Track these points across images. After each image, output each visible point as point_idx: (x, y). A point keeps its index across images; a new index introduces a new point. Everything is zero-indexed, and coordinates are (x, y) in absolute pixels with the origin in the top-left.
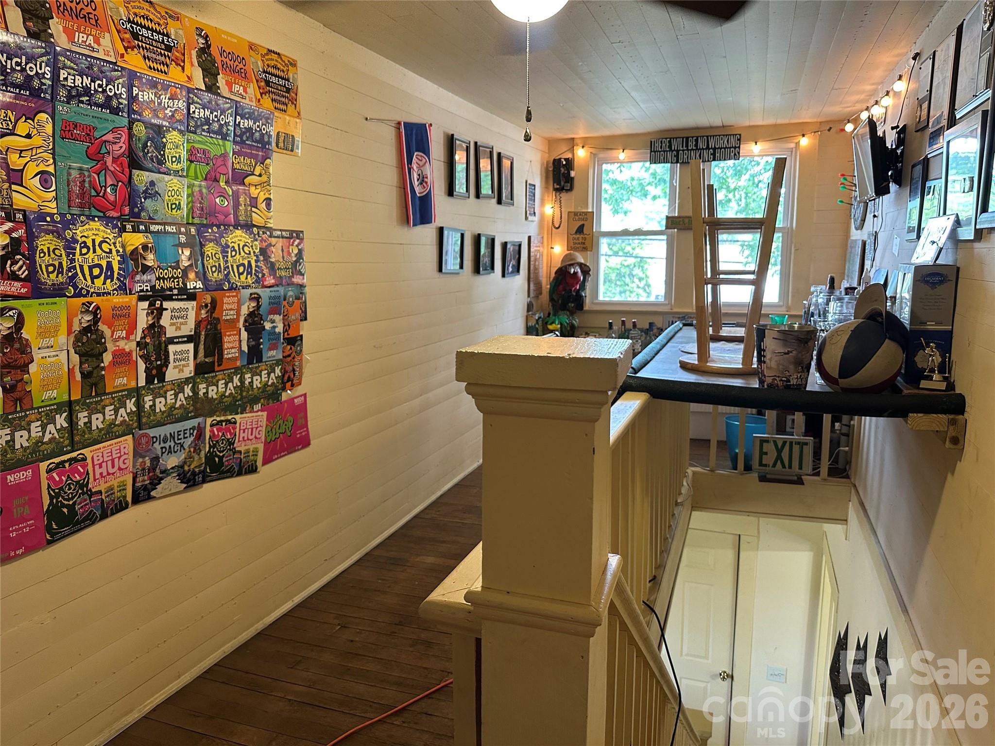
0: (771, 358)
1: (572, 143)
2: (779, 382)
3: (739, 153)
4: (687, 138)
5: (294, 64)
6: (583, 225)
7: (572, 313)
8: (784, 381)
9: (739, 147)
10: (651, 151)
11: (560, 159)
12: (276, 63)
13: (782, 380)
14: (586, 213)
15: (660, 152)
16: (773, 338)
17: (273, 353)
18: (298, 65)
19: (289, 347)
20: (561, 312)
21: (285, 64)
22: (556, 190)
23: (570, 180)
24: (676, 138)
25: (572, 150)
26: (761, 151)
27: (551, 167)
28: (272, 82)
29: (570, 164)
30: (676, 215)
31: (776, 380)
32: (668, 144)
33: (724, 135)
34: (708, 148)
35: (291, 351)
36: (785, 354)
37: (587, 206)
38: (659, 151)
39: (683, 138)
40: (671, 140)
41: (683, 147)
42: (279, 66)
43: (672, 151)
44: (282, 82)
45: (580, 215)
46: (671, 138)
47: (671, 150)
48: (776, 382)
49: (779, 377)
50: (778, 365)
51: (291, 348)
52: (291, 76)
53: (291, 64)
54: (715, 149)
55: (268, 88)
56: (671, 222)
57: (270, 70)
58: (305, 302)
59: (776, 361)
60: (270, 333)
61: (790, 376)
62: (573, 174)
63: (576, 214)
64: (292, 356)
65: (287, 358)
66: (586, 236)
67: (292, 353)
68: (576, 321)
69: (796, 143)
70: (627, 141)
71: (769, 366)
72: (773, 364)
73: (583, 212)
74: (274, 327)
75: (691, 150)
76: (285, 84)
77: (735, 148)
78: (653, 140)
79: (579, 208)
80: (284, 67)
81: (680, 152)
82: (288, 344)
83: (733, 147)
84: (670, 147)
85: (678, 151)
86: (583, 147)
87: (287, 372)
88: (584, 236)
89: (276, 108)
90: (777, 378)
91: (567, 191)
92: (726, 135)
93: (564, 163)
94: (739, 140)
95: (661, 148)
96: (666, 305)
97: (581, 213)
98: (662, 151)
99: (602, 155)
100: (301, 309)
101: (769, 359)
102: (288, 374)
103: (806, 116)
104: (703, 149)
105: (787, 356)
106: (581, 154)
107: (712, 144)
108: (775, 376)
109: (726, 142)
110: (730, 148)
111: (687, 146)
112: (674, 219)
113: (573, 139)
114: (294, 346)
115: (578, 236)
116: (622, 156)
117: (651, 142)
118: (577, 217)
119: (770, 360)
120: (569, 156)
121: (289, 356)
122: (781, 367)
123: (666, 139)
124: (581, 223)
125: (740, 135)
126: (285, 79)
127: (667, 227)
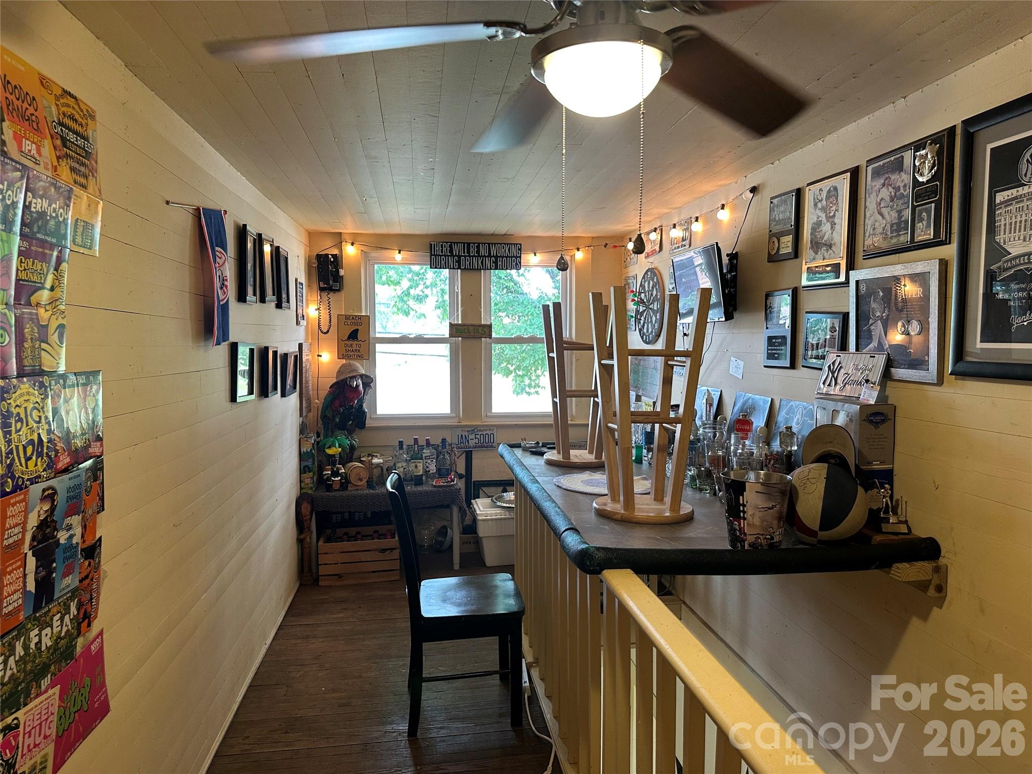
0: (754, 514)
1: (339, 239)
2: (763, 541)
3: (520, 263)
4: (469, 244)
5: (93, 117)
6: (357, 331)
7: (350, 432)
8: (769, 539)
9: (520, 257)
10: (431, 255)
11: (327, 255)
12: (74, 112)
13: (766, 538)
14: (360, 317)
15: (441, 256)
16: (756, 492)
17: (68, 580)
18: (97, 118)
19: (87, 563)
20: (338, 432)
21: (84, 115)
22: (322, 289)
23: (338, 279)
24: (457, 243)
25: (339, 245)
26: (541, 261)
27: (314, 264)
28: (69, 141)
29: (337, 261)
30: (460, 322)
31: (760, 538)
32: (448, 249)
33: (505, 244)
34: (490, 256)
35: (89, 569)
36: (770, 509)
37: (360, 310)
38: (439, 255)
39: (464, 243)
40: (451, 244)
41: (464, 253)
42: (77, 116)
43: (454, 256)
44: (80, 142)
45: (353, 318)
46: (451, 243)
47: (452, 255)
48: (759, 540)
49: (762, 535)
50: (762, 521)
51: (89, 564)
52: (90, 132)
53: (90, 115)
54: (496, 257)
55: (65, 149)
56: (455, 330)
57: (67, 121)
58: (102, 483)
59: (759, 517)
60: (66, 548)
61: (774, 533)
62: (342, 272)
63: (347, 317)
64: (90, 576)
65: (84, 582)
66: (360, 342)
67: (90, 572)
68: (355, 441)
69: (571, 256)
70: (404, 241)
71: (751, 523)
72: (757, 521)
73: (356, 316)
74: (71, 537)
75: (473, 256)
76: (84, 146)
77: (516, 257)
78: (433, 243)
79: (351, 311)
80: (82, 118)
81: (462, 258)
82: (86, 559)
83: (514, 257)
84: (451, 251)
85: (459, 257)
86: (352, 244)
87: (83, 605)
88: (358, 343)
89: (75, 182)
90: (761, 537)
91: (335, 291)
92: (508, 244)
93: (332, 260)
94: (520, 250)
95: (442, 252)
96: (452, 418)
97: (354, 317)
98: (443, 255)
99: (374, 254)
100: (98, 494)
101: (751, 515)
102: (84, 607)
103: (580, 231)
104: (485, 257)
105: (771, 511)
106: (350, 251)
107: (494, 252)
108: (758, 534)
109: (507, 250)
110: (512, 257)
111: (468, 252)
112: (459, 327)
113: (340, 234)
114: (93, 559)
115: (351, 342)
116: (398, 257)
117: (431, 245)
118: (349, 322)
119: (753, 515)
120: (335, 252)
121: (87, 577)
122: (765, 523)
123: (447, 243)
124: (356, 327)
125: (520, 244)
126: (83, 137)
127: (451, 335)
